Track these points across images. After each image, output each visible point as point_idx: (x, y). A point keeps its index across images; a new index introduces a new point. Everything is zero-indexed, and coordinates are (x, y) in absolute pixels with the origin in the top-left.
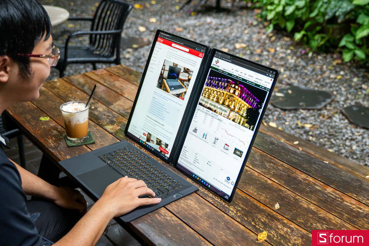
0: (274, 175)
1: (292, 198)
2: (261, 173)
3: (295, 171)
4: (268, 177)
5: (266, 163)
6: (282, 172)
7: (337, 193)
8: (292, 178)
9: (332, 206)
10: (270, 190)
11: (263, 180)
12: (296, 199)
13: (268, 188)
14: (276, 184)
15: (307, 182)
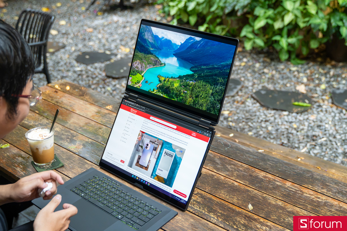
0: (238, 177)
1: (260, 197)
2: (226, 176)
3: (254, 170)
4: (233, 179)
5: (227, 166)
6: (243, 173)
7: (294, 186)
8: (254, 177)
9: (296, 199)
10: (239, 192)
11: (230, 182)
12: (264, 197)
13: (237, 189)
14: (242, 185)
15: (267, 179)
